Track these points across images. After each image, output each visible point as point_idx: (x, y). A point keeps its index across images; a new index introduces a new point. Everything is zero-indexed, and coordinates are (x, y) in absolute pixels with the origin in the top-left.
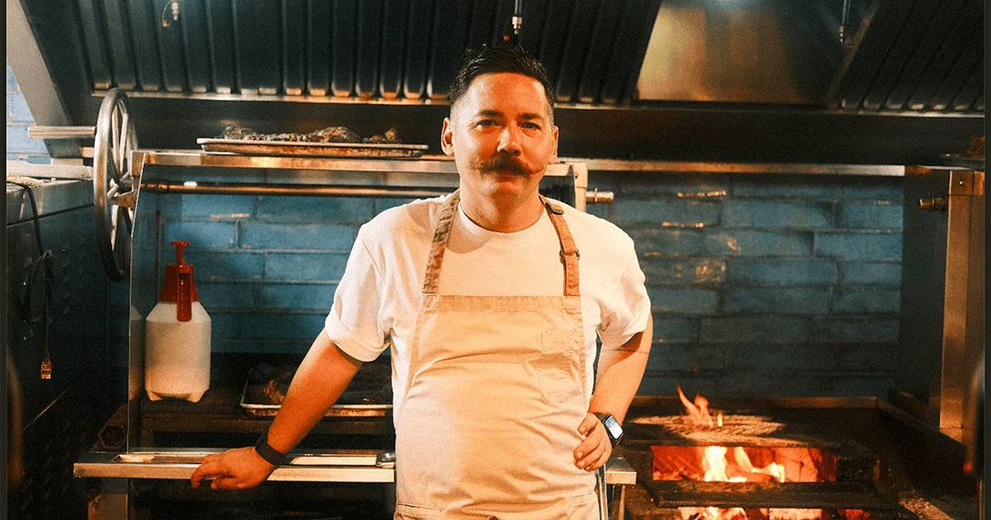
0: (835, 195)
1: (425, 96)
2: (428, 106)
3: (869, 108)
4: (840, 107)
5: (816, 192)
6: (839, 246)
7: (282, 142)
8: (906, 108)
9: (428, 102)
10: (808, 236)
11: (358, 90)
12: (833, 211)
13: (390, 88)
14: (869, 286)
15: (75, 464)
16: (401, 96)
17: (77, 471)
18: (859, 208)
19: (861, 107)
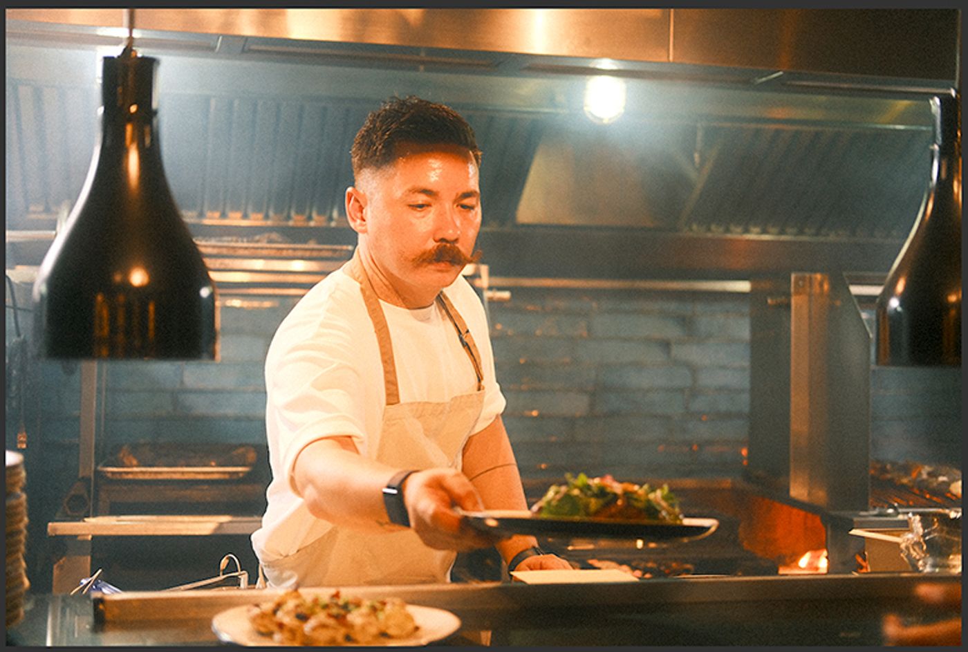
0: (687, 309)
1: (331, 219)
2: (334, 228)
3: (717, 232)
4: (691, 230)
5: (672, 306)
6: (693, 353)
7: (226, 244)
8: (747, 231)
9: (333, 224)
10: (666, 345)
11: (271, 213)
12: (685, 322)
13: (300, 211)
14: (720, 389)
15: (50, 524)
16: (310, 218)
17: (51, 530)
18: (709, 319)
19: (709, 230)
